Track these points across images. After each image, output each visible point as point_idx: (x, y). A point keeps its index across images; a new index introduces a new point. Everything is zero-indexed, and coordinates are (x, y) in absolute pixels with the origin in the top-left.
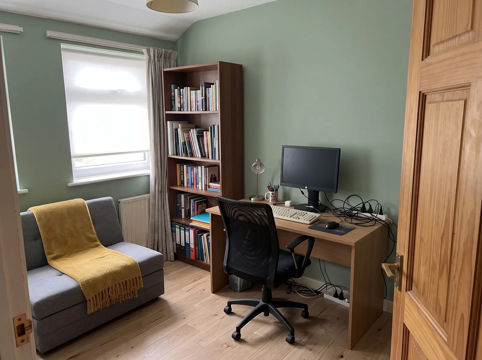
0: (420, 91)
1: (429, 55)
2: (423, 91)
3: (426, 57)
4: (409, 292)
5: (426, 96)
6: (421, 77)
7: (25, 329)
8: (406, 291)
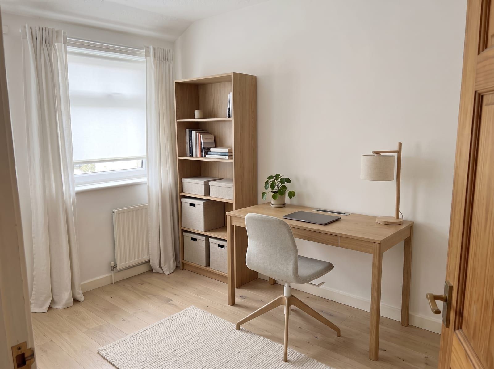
0: (476, 90)
1: (486, 48)
2: (480, 90)
3: (483, 50)
4: (457, 331)
5: (482, 96)
6: (477, 74)
7: (26, 359)
8: (455, 330)
